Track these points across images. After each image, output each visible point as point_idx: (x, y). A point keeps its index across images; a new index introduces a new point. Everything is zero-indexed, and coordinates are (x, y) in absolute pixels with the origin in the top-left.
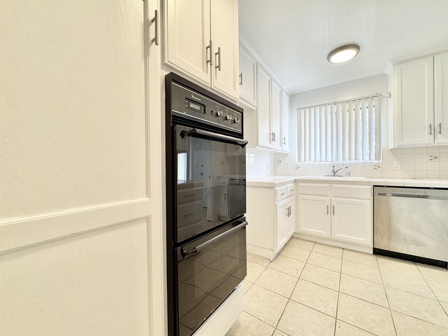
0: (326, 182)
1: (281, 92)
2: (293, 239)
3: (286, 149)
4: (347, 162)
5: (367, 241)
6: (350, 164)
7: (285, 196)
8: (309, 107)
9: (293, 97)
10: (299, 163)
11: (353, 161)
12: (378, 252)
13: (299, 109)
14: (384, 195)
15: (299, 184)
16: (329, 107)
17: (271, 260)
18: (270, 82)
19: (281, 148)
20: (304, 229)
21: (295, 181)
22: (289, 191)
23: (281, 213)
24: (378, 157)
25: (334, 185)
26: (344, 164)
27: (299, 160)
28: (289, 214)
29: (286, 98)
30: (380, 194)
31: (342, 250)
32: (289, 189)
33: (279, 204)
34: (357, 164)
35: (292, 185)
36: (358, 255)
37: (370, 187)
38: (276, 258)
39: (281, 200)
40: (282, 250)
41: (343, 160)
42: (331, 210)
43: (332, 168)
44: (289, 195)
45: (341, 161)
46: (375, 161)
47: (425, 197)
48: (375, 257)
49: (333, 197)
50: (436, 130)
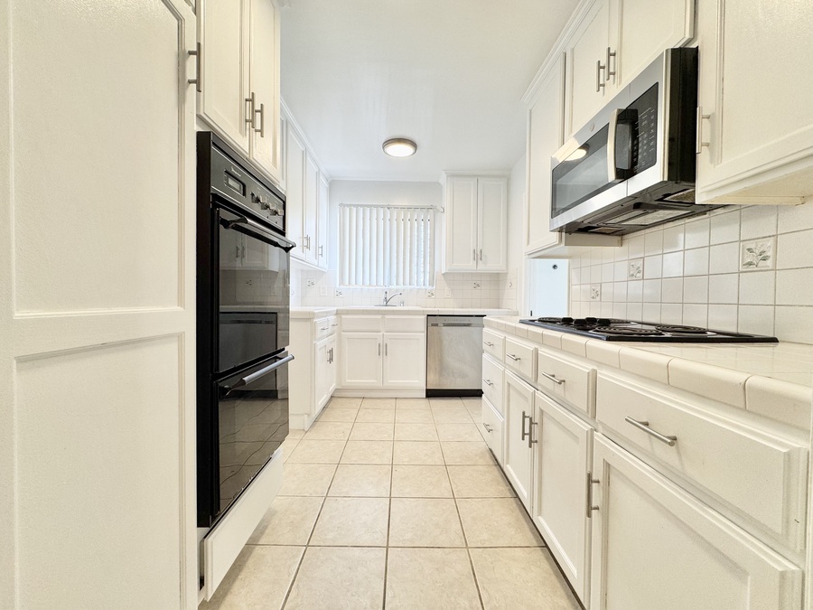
0: (378, 312)
1: (318, 174)
2: (334, 399)
3: (323, 263)
4: (401, 287)
5: (419, 384)
6: (404, 290)
7: (325, 332)
8: (357, 206)
9: (333, 185)
10: (342, 287)
11: (408, 287)
12: (432, 394)
13: (341, 205)
14: (437, 325)
15: (343, 316)
16: (381, 210)
17: (306, 430)
18: (304, 153)
19: (316, 262)
20: (350, 381)
21: (338, 313)
22: (330, 327)
23: (321, 356)
24: (431, 284)
25: (387, 317)
26: (397, 290)
27: (342, 282)
28: (331, 360)
29: (324, 184)
30: (433, 325)
31: (394, 400)
32: (331, 323)
33: (320, 344)
34: (411, 290)
35: (333, 317)
36: (412, 401)
37: (424, 317)
38: (312, 426)
39: (321, 338)
40: (320, 414)
41: (397, 284)
42: (383, 350)
43: (383, 296)
44: (330, 331)
45: (394, 287)
46: (429, 288)
47: (468, 325)
48: (427, 400)
49: (387, 332)
50: (478, 256)
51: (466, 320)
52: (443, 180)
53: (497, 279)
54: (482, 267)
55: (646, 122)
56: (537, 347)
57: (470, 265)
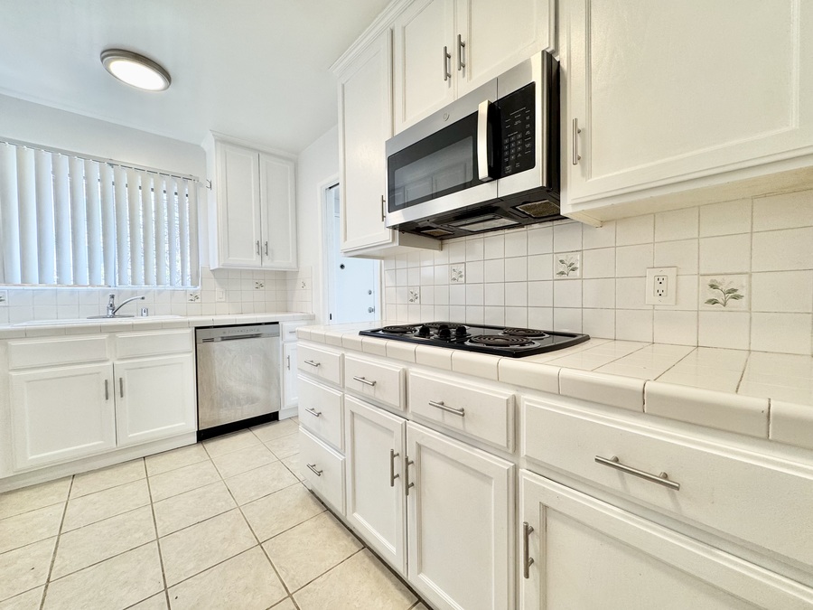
0: (101, 329)
4: (141, 287)
5: (185, 425)
6: (147, 292)
11: (155, 287)
12: (208, 435)
14: (212, 340)
24: (194, 283)
25: (120, 335)
26: (134, 293)
30: (206, 341)
31: (142, 463)
34: (160, 292)
36: (174, 455)
37: (190, 331)
41: (133, 283)
42: (114, 389)
43: (107, 301)
45: (128, 286)
46: (191, 289)
47: (257, 336)
48: (200, 446)
49: (119, 359)
50: (263, 249)
51: (253, 330)
52: (208, 144)
53: (284, 279)
54: (268, 264)
55: (519, 122)
56: (405, 367)
57: (253, 260)
